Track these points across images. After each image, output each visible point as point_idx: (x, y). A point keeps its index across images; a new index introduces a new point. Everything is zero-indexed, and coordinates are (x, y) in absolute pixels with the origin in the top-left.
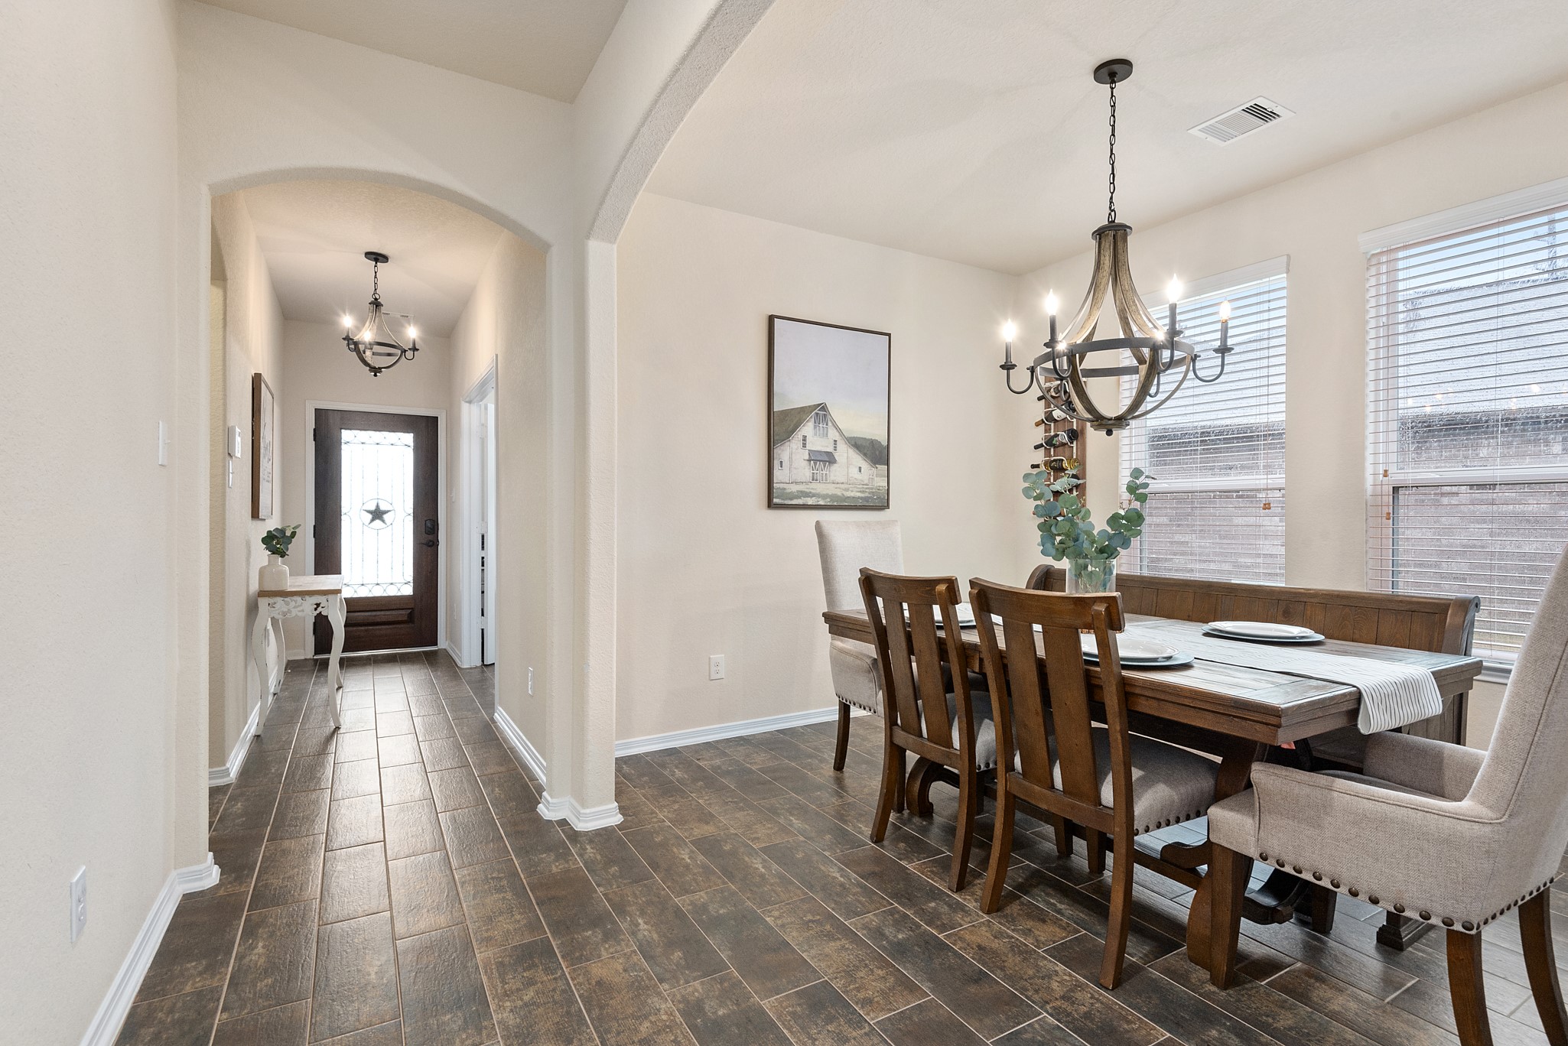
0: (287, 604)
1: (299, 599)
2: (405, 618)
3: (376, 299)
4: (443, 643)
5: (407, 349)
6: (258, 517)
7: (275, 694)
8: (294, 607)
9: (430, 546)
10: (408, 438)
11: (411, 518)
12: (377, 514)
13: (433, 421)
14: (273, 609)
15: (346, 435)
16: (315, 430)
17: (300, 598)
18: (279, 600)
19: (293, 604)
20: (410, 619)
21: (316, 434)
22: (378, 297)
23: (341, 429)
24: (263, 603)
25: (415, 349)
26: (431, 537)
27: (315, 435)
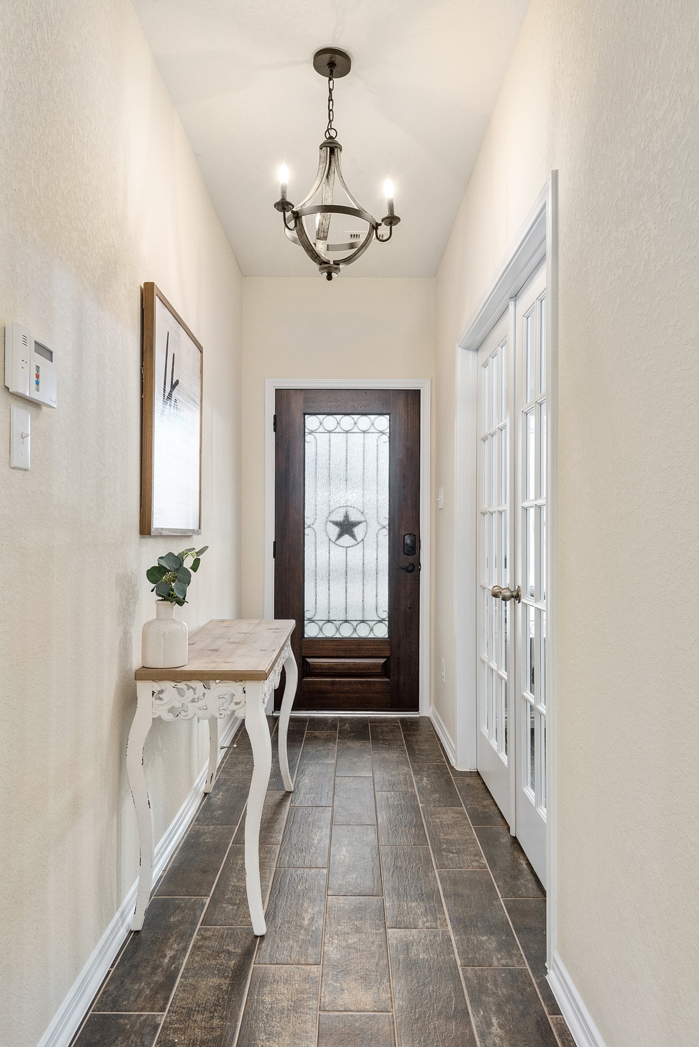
0: (181, 692)
1: (198, 685)
2: (379, 670)
3: (331, 138)
4: (426, 709)
5: (380, 222)
6: (149, 533)
7: (206, 794)
8: (193, 701)
9: (409, 572)
10: (383, 422)
11: (386, 532)
12: (346, 527)
13: (413, 397)
14: (158, 702)
15: (311, 422)
16: (275, 417)
17: (201, 684)
18: (168, 685)
19: (189, 694)
20: (385, 670)
21: (277, 423)
22: (333, 133)
23: (305, 414)
24: (144, 689)
25: (392, 220)
26: (410, 559)
27: (275, 424)
